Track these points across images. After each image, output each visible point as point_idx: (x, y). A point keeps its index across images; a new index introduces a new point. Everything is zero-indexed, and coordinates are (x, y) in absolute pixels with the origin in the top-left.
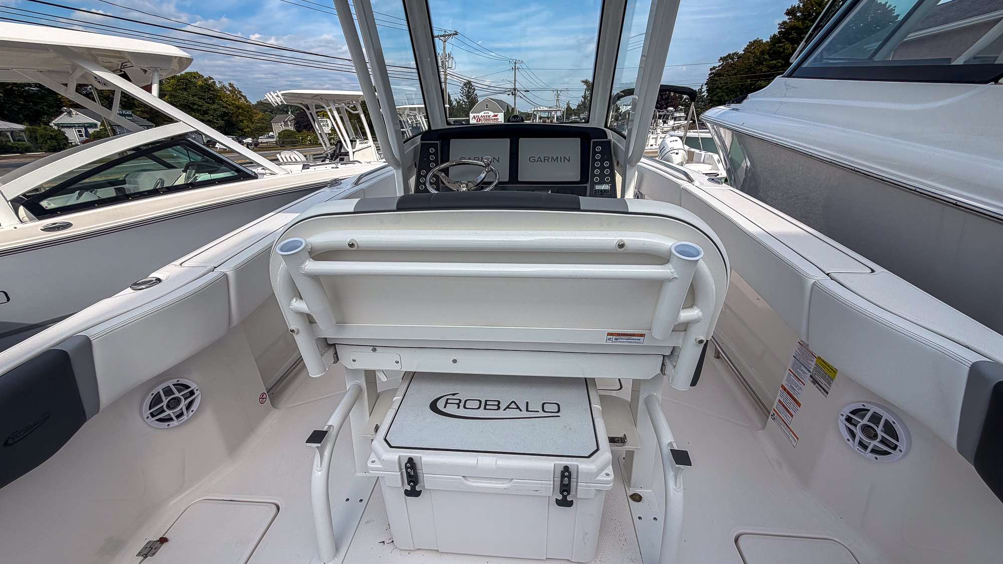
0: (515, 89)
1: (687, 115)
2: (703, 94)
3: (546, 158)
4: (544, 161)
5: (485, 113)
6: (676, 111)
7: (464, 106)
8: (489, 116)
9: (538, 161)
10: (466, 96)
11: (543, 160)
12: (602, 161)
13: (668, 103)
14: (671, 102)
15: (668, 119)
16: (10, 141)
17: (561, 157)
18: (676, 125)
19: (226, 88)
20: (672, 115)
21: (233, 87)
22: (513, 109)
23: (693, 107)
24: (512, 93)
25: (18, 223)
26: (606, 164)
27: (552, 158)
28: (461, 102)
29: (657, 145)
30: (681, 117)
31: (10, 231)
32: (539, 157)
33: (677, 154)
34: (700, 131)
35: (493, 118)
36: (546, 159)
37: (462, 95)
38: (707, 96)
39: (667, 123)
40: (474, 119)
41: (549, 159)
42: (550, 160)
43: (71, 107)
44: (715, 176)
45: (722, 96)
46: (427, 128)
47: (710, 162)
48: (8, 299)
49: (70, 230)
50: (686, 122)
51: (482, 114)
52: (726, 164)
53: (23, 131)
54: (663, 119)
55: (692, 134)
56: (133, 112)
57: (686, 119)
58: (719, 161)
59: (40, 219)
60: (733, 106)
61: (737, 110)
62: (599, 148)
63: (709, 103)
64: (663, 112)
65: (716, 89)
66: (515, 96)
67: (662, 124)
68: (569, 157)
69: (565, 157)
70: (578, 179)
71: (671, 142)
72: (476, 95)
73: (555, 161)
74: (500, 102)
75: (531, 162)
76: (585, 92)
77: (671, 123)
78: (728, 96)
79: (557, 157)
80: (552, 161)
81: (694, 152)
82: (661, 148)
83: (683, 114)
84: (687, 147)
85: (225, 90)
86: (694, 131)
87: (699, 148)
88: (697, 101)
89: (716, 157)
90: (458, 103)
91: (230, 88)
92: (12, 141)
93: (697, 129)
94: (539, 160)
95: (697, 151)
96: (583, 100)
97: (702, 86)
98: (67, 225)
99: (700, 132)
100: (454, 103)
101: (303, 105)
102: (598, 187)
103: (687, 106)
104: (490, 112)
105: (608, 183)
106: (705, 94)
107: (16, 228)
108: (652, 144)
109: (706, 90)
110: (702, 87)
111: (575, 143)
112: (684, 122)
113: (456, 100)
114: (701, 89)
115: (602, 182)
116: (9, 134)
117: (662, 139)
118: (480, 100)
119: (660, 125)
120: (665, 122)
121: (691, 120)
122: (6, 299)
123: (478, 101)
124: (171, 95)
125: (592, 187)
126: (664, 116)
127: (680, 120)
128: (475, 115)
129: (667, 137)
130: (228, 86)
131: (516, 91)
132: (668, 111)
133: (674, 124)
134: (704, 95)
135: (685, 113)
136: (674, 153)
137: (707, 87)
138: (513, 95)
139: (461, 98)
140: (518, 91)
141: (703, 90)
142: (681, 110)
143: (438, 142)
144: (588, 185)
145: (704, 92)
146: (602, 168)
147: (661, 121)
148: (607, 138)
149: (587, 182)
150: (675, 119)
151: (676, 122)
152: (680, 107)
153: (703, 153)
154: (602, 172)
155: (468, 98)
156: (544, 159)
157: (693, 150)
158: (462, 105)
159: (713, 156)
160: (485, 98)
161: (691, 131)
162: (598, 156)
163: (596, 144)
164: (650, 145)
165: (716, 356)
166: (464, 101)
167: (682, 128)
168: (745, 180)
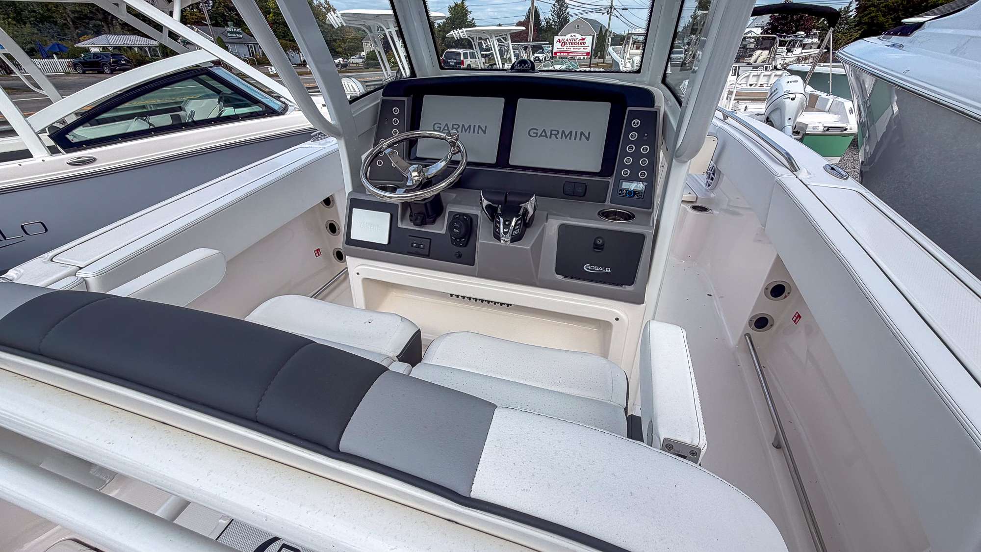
0: (611, 7)
1: (822, 41)
2: (850, 14)
3: (553, 132)
4: (550, 137)
5: (571, 36)
6: (807, 36)
7: (553, 26)
8: (576, 40)
9: (541, 135)
10: (557, 14)
11: (548, 135)
12: (638, 143)
13: (799, 25)
14: (804, 24)
15: (794, 46)
16: (148, 56)
17: (576, 132)
18: (804, 54)
19: (322, 6)
20: (801, 41)
21: (329, 4)
22: (607, 30)
23: (830, 35)
24: (608, 12)
25: (47, 155)
26: (645, 149)
27: (563, 132)
28: (551, 21)
29: (769, 85)
30: (812, 44)
31: (40, 164)
32: (544, 130)
33: (793, 99)
34: (834, 64)
35: (580, 42)
36: (554, 134)
37: (553, 14)
38: (855, 17)
39: (792, 52)
40: (558, 43)
41: (558, 134)
42: (559, 136)
43: (194, 25)
44: (842, 131)
45: (876, 16)
46: (408, 73)
47: (837, 110)
48: (46, 230)
49: (95, 164)
50: (818, 51)
51: (568, 37)
52: (860, 115)
53: (158, 47)
54: (788, 46)
55: (821, 69)
56: (242, 30)
57: (819, 48)
58: (851, 111)
59: (67, 152)
60: (895, 39)
61: (900, 46)
62: (636, 123)
63: (856, 26)
64: (790, 37)
65: (870, 7)
66: (610, 15)
67: (785, 53)
68: (589, 133)
69: (582, 133)
70: (598, 169)
71: (788, 82)
72: (568, 13)
73: (566, 137)
74: (594, 23)
75: (531, 136)
76: (695, 11)
77: (798, 51)
78: (884, 16)
79: (571, 132)
80: (561, 138)
81: (817, 97)
82: (773, 90)
83: (816, 40)
84: (809, 89)
85: (321, 7)
86: (825, 64)
87: (826, 90)
88: (840, 24)
89: (848, 104)
90: (548, 22)
91: (326, 6)
92: (150, 57)
93: (829, 62)
94: (543, 134)
95: (823, 95)
96: (691, 20)
97: (851, 2)
98: (92, 160)
99: (833, 67)
100: (544, 23)
101: (365, 26)
102: (625, 185)
103: (824, 30)
104: (577, 35)
105: (642, 181)
106: (853, 13)
107: (43, 161)
108: (762, 83)
109: (856, 8)
110: (850, 4)
111: (602, 111)
112: (815, 51)
113: (546, 20)
114: (848, 8)
115: (633, 178)
116: (147, 49)
117: (776, 78)
118: (572, 19)
119: (783, 54)
120: (789, 51)
121: (825, 49)
122: (44, 230)
123: (569, 21)
124: (275, 12)
125: (617, 184)
126: (790, 42)
127: (811, 48)
128: (561, 38)
129: (784, 75)
130: (324, 3)
131: (613, 9)
132: (796, 36)
133: (801, 53)
134: (851, 16)
135: (819, 39)
136: (789, 98)
137: (857, 5)
138: (608, 14)
139: (551, 17)
140: (614, 9)
141: (851, 9)
142: (815, 34)
143: (405, 99)
144: (611, 180)
145: (851, 11)
146: (637, 155)
147: (785, 48)
148: (653, 106)
149: (611, 175)
150: (804, 46)
151: (803, 51)
152: (815, 31)
153: (831, 98)
154: (636, 161)
155: (558, 17)
156: (551, 134)
157: (818, 93)
158: (551, 25)
159: (844, 103)
160: (577, 17)
161: (822, 64)
162: (633, 136)
163: (634, 115)
164: (759, 85)
165: (776, 444)
166: (554, 21)
167: (811, 60)
168: (884, 135)
